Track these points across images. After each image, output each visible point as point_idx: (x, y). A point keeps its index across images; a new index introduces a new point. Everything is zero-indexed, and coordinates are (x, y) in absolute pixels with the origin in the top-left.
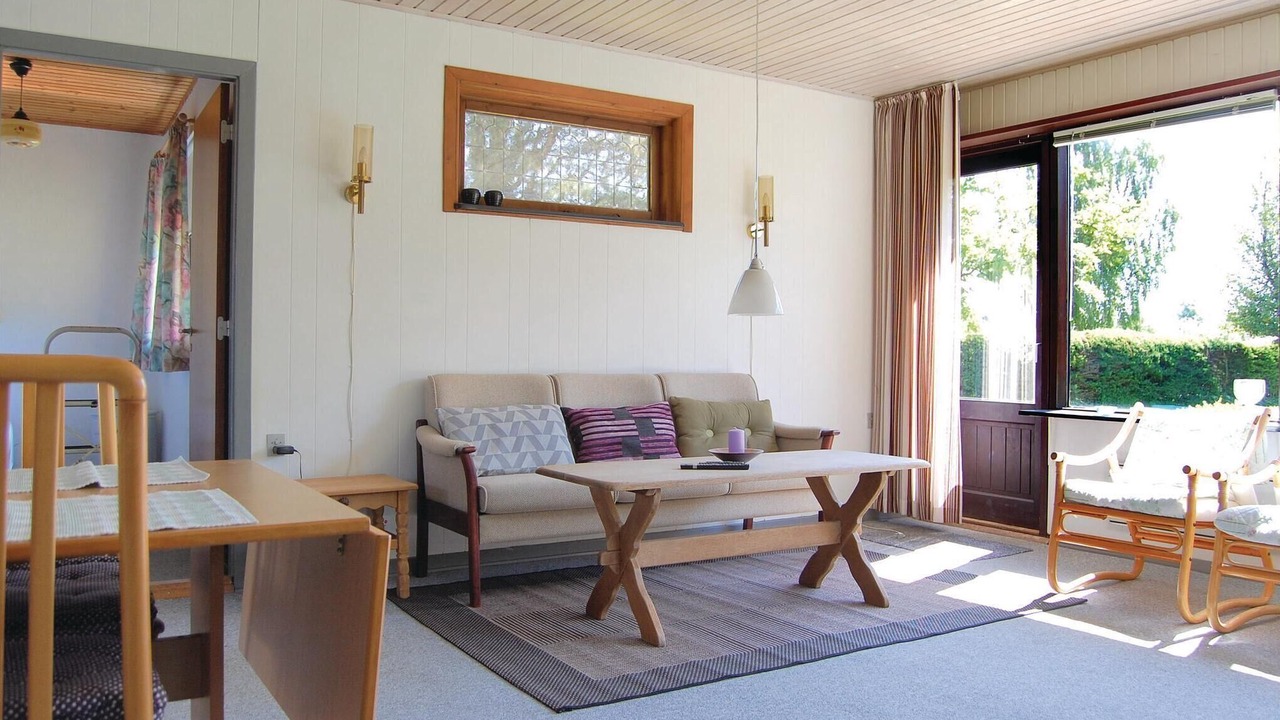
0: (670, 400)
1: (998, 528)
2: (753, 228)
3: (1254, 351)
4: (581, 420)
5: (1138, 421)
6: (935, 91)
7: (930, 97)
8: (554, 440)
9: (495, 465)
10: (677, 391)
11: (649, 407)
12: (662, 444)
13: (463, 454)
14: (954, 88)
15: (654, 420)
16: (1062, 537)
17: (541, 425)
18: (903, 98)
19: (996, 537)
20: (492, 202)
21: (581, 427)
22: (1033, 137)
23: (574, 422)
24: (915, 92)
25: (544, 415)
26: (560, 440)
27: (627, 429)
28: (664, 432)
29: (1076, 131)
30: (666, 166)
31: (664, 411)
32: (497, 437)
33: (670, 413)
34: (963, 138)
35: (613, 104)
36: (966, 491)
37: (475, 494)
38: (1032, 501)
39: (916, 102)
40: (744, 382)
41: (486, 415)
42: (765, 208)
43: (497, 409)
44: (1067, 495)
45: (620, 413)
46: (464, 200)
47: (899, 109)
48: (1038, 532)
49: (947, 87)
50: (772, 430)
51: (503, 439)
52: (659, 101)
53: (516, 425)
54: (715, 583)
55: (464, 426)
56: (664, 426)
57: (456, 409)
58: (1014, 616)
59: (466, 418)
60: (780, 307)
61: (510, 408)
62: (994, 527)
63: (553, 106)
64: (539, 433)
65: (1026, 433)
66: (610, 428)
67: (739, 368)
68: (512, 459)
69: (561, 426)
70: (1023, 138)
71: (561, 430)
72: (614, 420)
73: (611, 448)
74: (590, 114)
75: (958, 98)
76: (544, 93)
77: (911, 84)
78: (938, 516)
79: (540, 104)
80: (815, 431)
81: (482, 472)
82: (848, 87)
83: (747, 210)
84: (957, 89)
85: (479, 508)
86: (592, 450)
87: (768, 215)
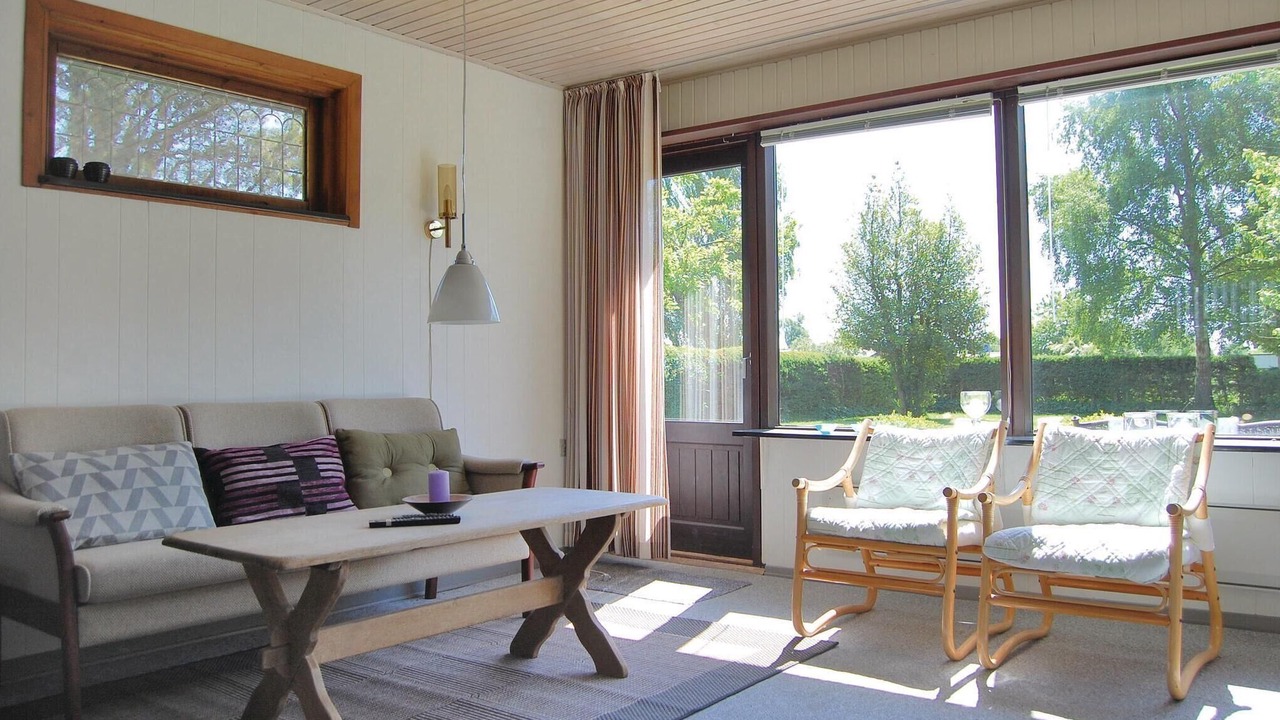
0: (337, 433)
1: (707, 560)
2: (432, 227)
3: (865, 366)
4: (222, 465)
5: (869, 439)
6: (633, 82)
7: (628, 87)
8: (184, 493)
9: (100, 530)
10: (345, 422)
11: (312, 443)
12: (329, 489)
13: (52, 522)
14: (654, 79)
15: (318, 460)
16: (808, 573)
17: (166, 473)
18: (597, 87)
19: (708, 571)
20: (95, 178)
21: (222, 474)
22: (737, 137)
23: (213, 467)
24: (611, 82)
25: (171, 458)
26: (193, 492)
27: (285, 472)
28: (330, 474)
29: (786, 130)
30: (327, 148)
31: (330, 448)
32: (103, 491)
33: (337, 449)
34: (664, 134)
35: (261, 64)
36: (673, 521)
37: (72, 577)
38: (742, 529)
39: (612, 93)
40: (424, 409)
41: (86, 461)
42: (447, 202)
43: (103, 452)
44: (810, 525)
45: (274, 453)
46: (53, 173)
47: (592, 99)
48: (751, 562)
49: (648, 77)
50: (461, 466)
51: (112, 494)
52: (319, 66)
53: (130, 475)
54: (408, 664)
55: (52, 477)
56: (331, 467)
57: (39, 454)
58: (772, 672)
59: (56, 466)
60: (496, 314)
61: (122, 451)
62: (703, 559)
63: (182, 60)
64: (163, 483)
65: (734, 456)
66: (261, 473)
67: (418, 392)
68: (125, 519)
69: (193, 473)
70: (729, 138)
71: (193, 479)
72: (265, 462)
73: (264, 498)
74: (229, 75)
75: (659, 90)
76: (169, 41)
77: (607, 72)
78: (645, 553)
79: (163, 56)
80: (514, 465)
81: (81, 542)
82: (536, 71)
83: (425, 204)
84: (658, 80)
85: (77, 596)
86: (237, 503)
87: (452, 211)
